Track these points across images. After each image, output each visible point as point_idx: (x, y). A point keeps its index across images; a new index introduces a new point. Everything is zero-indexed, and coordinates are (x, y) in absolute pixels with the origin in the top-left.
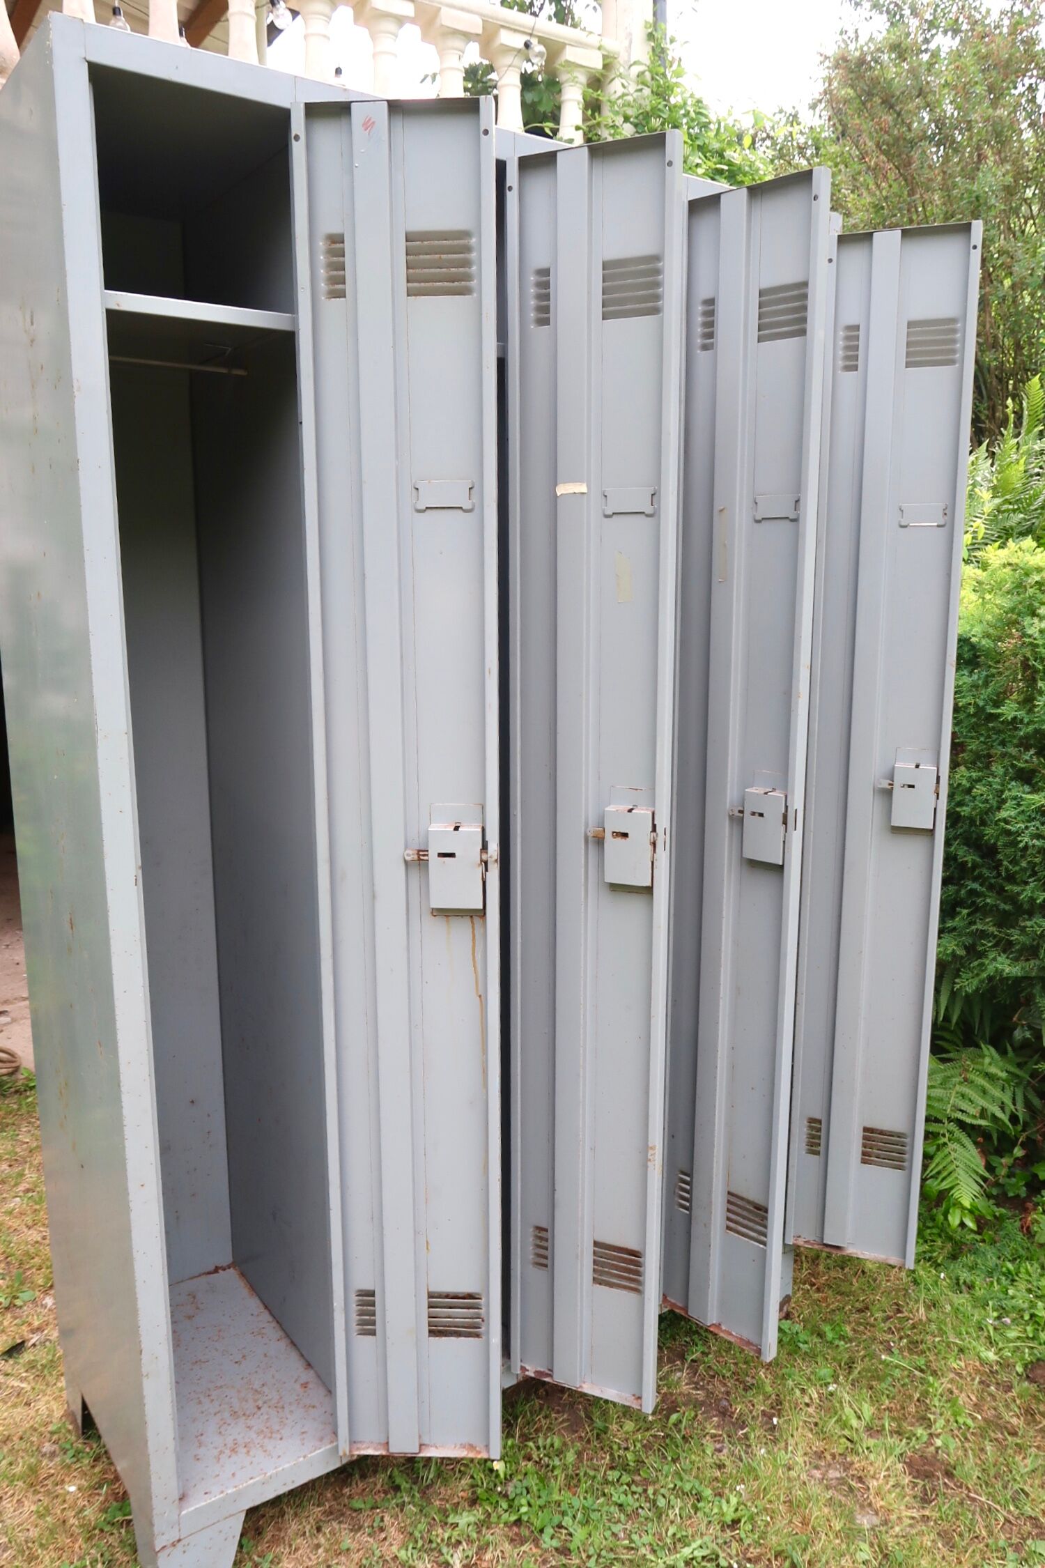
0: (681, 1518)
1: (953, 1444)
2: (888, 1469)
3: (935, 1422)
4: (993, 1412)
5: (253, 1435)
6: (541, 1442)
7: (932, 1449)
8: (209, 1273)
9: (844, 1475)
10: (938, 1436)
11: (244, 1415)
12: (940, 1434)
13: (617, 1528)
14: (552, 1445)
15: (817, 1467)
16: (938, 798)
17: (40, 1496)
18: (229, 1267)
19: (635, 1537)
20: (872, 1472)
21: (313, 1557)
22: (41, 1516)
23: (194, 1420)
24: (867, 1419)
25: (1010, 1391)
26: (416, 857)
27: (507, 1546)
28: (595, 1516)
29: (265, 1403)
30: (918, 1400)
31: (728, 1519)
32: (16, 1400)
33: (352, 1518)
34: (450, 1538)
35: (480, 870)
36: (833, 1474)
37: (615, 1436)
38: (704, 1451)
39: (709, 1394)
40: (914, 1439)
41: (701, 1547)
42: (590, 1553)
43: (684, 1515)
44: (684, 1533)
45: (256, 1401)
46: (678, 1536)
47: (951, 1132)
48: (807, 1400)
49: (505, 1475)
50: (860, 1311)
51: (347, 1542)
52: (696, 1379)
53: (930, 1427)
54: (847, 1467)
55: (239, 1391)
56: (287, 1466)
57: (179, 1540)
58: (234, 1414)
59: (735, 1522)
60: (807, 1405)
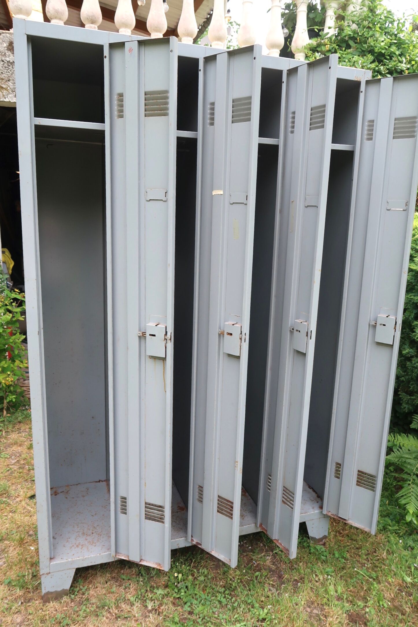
0: (243, 612)
1: (373, 612)
2: (339, 615)
3: (369, 601)
4: (400, 603)
5: (86, 542)
6: (200, 571)
7: (364, 612)
8: (97, 482)
9: (320, 613)
10: (368, 607)
11: (87, 535)
12: (369, 607)
13: (215, 610)
14: (204, 573)
15: (309, 607)
16: (395, 331)
17: (22, 549)
18: (104, 481)
19: (221, 615)
20: (331, 615)
21: (101, 592)
22: (19, 555)
23: (69, 533)
24: (339, 593)
25: (410, 596)
26: (142, 335)
27: (171, 606)
28: (208, 603)
29: (96, 532)
30: (366, 590)
31: (261, 618)
32: (27, 514)
33: (121, 581)
34: (152, 597)
35: (164, 342)
36: (315, 611)
37: (231, 575)
38: (264, 590)
39: (277, 568)
40: (356, 606)
41: (245, 625)
42: (200, 616)
43: (244, 612)
44: (241, 619)
45: (93, 531)
46: (238, 619)
47: (414, 480)
48: (317, 579)
49: (181, 579)
50: (357, 548)
51: (114, 589)
52: (274, 561)
53: (366, 603)
54: (322, 610)
55: (88, 526)
56: (92, 556)
57: (49, 573)
58: (83, 534)
59: (264, 620)
60: (317, 581)
